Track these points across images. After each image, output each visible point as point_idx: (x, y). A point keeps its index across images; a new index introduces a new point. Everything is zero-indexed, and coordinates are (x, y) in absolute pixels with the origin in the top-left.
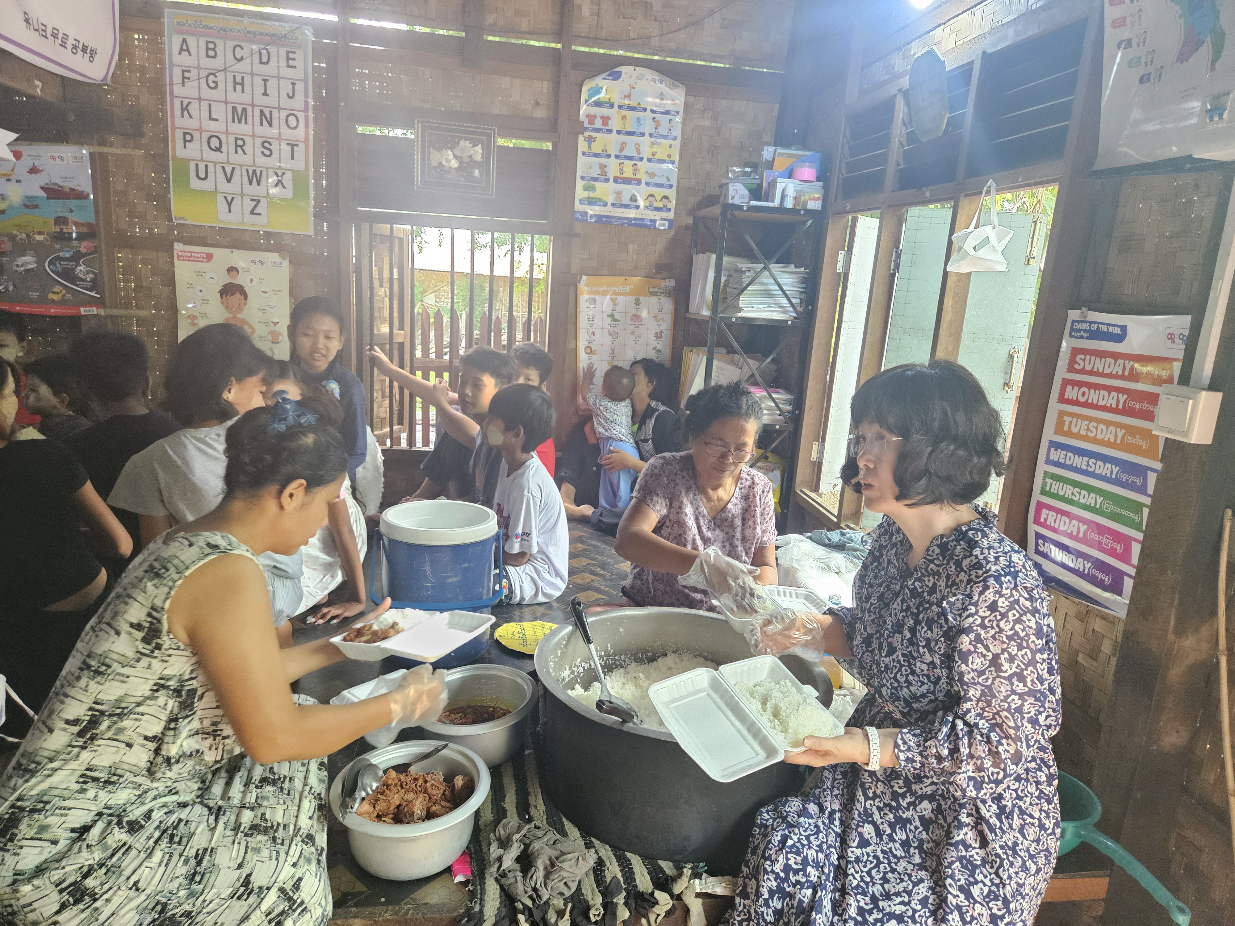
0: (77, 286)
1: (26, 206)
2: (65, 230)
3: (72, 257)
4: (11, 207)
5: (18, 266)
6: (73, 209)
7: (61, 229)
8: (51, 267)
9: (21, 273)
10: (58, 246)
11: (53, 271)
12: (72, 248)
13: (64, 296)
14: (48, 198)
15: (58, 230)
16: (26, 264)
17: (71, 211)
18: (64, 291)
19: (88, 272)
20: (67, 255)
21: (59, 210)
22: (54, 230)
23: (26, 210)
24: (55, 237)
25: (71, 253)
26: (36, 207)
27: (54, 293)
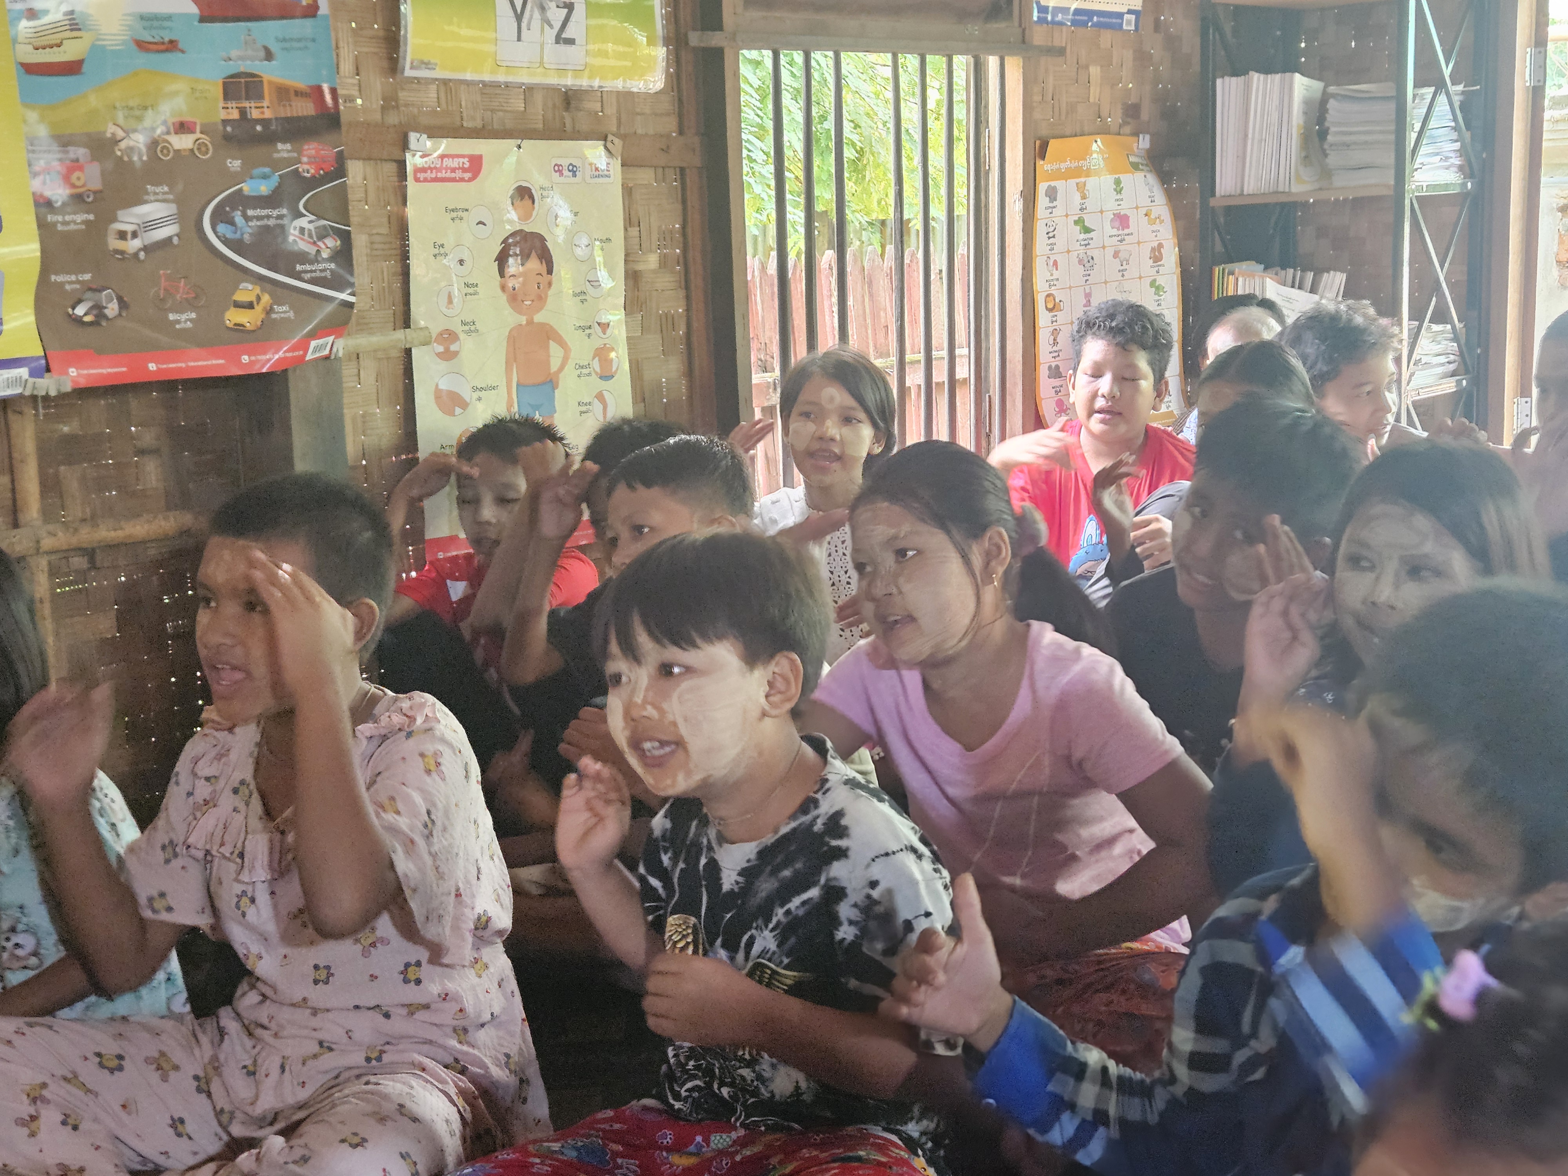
0: (298, 276)
1: (142, 45)
2: (255, 114)
3: (277, 191)
4: (97, 50)
5: (122, 235)
6: (274, 48)
7: (243, 112)
8: (222, 228)
9: (136, 255)
10: (235, 165)
11: (226, 242)
12: (276, 165)
13: (269, 311)
14: (202, 20)
15: (235, 115)
16: (149, 225)
17: (269, 56)
18: (266, 298)
19: (322, 235)
20: (264, 188)
21: (234, 53)
22: (223, 115)
23: (143, 59)
24: (227, 138)
25: (275, 181)
26: (172, 46)
27: (238, 305)
